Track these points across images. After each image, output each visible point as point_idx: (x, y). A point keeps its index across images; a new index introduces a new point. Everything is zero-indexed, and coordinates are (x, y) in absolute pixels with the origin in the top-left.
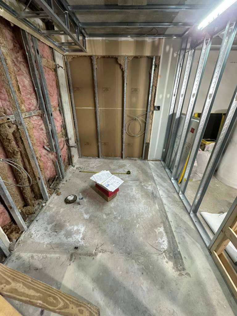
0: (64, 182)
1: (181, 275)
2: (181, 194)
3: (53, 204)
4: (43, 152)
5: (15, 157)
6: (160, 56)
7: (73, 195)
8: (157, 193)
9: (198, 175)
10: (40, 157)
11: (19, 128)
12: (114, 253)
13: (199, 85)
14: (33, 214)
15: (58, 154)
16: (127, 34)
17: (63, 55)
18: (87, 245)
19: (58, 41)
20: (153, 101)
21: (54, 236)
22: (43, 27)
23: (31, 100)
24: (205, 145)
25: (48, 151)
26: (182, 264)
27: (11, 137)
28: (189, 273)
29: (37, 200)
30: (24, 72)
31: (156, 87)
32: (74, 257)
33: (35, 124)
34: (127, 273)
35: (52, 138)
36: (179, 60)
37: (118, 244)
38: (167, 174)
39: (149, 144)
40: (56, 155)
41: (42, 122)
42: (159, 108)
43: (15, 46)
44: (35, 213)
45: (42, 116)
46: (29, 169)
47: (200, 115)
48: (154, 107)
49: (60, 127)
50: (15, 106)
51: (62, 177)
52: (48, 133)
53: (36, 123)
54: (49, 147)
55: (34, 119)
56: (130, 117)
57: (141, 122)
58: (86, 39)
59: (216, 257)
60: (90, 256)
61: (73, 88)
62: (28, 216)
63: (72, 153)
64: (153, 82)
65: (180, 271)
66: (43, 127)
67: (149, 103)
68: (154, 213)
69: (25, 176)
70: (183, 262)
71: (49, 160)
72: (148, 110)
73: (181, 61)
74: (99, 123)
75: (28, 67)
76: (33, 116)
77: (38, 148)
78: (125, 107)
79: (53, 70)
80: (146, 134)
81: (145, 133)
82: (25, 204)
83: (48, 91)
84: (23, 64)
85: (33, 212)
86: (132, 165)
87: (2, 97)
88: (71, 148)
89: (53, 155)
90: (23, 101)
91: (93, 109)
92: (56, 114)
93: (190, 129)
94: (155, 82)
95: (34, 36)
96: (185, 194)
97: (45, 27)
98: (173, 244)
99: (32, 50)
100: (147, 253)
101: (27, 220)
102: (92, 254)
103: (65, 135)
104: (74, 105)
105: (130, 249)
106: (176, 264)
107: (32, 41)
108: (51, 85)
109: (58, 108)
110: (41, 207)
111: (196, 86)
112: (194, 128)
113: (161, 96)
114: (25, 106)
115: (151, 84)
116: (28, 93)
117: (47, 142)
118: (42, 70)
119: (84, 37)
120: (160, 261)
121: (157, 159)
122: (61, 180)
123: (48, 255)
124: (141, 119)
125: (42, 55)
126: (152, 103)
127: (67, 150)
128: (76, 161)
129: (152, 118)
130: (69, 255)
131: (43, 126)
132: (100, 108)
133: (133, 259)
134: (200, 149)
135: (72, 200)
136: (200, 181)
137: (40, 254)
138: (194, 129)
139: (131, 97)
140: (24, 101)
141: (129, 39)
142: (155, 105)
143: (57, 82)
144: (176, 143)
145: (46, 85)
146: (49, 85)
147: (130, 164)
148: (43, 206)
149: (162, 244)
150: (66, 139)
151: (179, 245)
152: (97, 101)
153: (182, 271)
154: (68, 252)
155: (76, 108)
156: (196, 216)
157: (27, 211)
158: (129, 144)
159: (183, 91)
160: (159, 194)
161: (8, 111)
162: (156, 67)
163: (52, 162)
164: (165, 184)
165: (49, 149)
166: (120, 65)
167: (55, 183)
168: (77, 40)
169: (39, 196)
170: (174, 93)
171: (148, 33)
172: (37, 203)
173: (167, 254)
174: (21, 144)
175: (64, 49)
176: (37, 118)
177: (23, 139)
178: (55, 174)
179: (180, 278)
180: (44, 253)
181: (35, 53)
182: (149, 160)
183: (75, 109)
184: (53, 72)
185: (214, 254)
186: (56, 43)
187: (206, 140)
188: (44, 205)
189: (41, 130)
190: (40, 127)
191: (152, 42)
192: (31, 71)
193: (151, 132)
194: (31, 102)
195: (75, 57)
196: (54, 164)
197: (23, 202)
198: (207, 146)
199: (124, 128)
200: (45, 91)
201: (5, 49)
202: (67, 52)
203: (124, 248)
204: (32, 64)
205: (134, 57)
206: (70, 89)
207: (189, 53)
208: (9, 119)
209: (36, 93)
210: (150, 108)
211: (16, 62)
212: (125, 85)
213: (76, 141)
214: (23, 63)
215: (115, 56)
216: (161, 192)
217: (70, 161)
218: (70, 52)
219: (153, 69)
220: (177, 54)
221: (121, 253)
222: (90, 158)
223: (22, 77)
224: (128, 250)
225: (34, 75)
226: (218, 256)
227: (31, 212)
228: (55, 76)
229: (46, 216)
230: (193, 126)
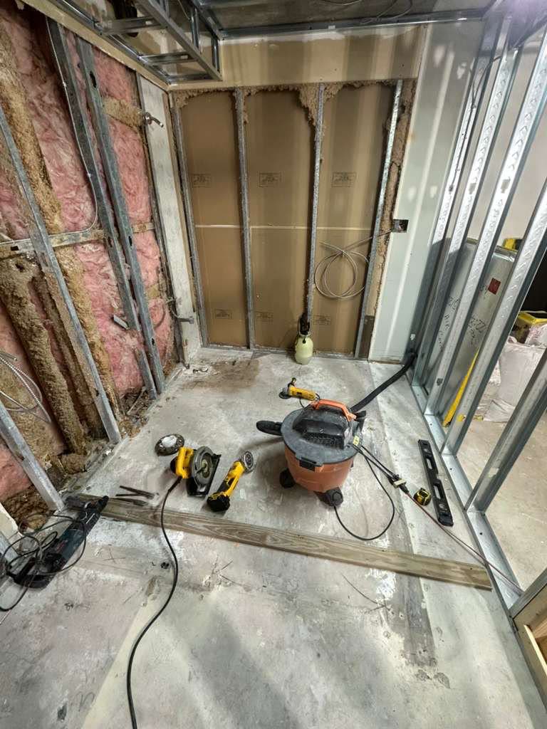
0: (162, 402)
1: (422, 676)
2: (447, 455)
3: (128, 453)
4: (109, 330)
5: (36, 340)
6: (417, 78)
7: (176, 435)
8: (384, 445)
9: (500, 406)
10: (103, 342)
11: (43, 270)
12: (253, 590)
13: (524, 153)
14: (82, 472)
15: (147, 336)
16: (327, 20)
17: (165, 91)
18: (193, 560)
19: (147, 51)
20: (390, 206)
21: (120, 528)
22: (106, 15)
23: (78, 205)
24: (527, 326)
25: (123, 328)
26: (429, 647)
27: (24, 291)
28: (446, 675)
29: (94, 440)
30: (60, 132)
31: (400, 168)
32: (156, 587)
33: (89, 262)
34: (279, 647)
35: (131, 298)
36: (470, 86)
37: (266, 567)
38: (416, 398)
39: (374, 321)
40: (142, 339)
41: (107, 258)
42: (404, 224)
43: (36, 66)
44: (85, 471)
45: (106, 243)
46: (74, 368)
47: (519, 244)
48: (392, 221)
49: (155, 271)
50: (32, 216)
51: (155, 391)
52: (121, 285)
53: (91, 260)
54: (125, 318)
55: (87, 251)
56: (327, 249)
57: (354, 263)
58: (221, 43)
59: (530, 643)
60: (194, 589)
61: (191, 175)
62: (70, 475)
63: (185, 336)
64: (392, 154)
65: (420, 664)
66: (108, 271)
67: (379, 213)
68: (368, 499)
69: (62, 386)
70: (431, 643)
71: (124, 350)
72: (376, 231)
73: (475, 89)
74: (249, 263)
75: (68, 119)
76: (83, 243)
77: (99, 321)
78: (314, 222)
79: (135, 128)
80: (366, 295)
81: (363, 292)
82: (66, 448)
83: (121, 183)
84: (57, 113)
85: (81, 467)
86: (326, 370)
87: (3, 194)
88: (183, 323)
89: (135, 339)
90: (55, 206)
91: (235, 229)
92: (143, 240)
93: (488, 283)
94: (399, 152)
95: (81, 38)
96: (458, 455)
97: (112, 15)
98: (409, 586)
99: (79, 75)
100: (338, 603)
101: (67, 484)
102: (199, 586)
103: (166, 291)
104: (190, 220)
105: (295, 586)
106: (411, 642)
107: (79, 52)
108: (131, 167)
109: (149, 226)
110: (101, 458)
111: (516, 155)
112: (499, 280)
113: (411, 193)
114: (61, 217)
115: (388, 161)
116: (72, 188)
117: (120, 308)
118: (104, 129)
119: (215, 39)
120: (368, 628)
121: (394, 358)
122: (154, 398)
123: (101, 576)
124: (355, 253)
125: (107, 90)
126: (387, 213)
127: (171, 327)
128: (194, 353)
129: (385, 253)
130: (147, 581)
131: (109, 269)
132: (254, 227)
133: (298, 612)
134: (514, 339)
135: (172, 447)
136: (506, 424)
137: (83, 570)
138: (498, 283)
139: (331, 197)
140: (59, 206)
141: (332, 34)
142: (395, 217)
143: (146, 160)
144: (444, 319)
145: (116, 167)
146: (124, 166)
147: (321, 369)
148: (105, 456)
149: (379, 585)
150: (169, 301)
151: (425, 594)
152: (246, 208)
153: (427, 667)
154: (145, 573)
155: (196, 226)
156: (483, 517)
157: (69, 465)
158: (323, 319)
159: (475, 176)
160: (388, 451)
161: (19, 229)
162: (403, 112)
163: (132, 355)
164: (406, 425)
165: (124, 325)
166: (307, 110)
167: (139, 404)
168: (193, 47)
169: (99, 432)
170: (449, 183)
171: (384, 13)
172: (94, 448)
173: (390, 612)
174: (53, 311)
175: (167, 75)
176: (95, 249)
177: (53, 298)
178: (140, 382)
179: (418, 685)
180: (91, 569)
181: (87, 82)
182: (372, 361)
183: (196, 229)
184: (136, 133)
185: (524, 632)
186: (145, 59)
187: (532, 314)
188: (108, 452)
189: (105, 278)
190: (102, 271)
191: (394, 38)
192: (75, 128)
193: (379, 288)
194: (79, 209)
195: (193, 96)
196: (136, 359)
197: (61, 445)
198: (533, 332)
199: (311, 278)
200: (113, 181)
201: (6, 73)
202: (174, 82)
203: (280, 580)
204: (77, 111)
205: (345, 86)
206: (183, 178)
207: (500, 61)
208: (16, 248)
209: (89, 187)
210: (382, 225)
211: (40, 109)
212: (317, 164)
213: (197, 307)
214: (58, 111)
215: (293, 85)
216: (393, 446)
217: (178, 354)
218: (182, 82)
219: (395, 116)
220: (467, 68)
221: (270, 594)
222: (229, 349)
223: (56, 146)
224: (290, 588)
225: (84, 140)
226: (536, 640)
227: (77, 468)
228: (141, 143)
229: (110, 479)
230: (496, 274)
